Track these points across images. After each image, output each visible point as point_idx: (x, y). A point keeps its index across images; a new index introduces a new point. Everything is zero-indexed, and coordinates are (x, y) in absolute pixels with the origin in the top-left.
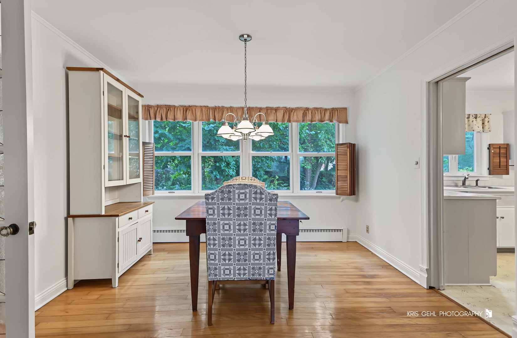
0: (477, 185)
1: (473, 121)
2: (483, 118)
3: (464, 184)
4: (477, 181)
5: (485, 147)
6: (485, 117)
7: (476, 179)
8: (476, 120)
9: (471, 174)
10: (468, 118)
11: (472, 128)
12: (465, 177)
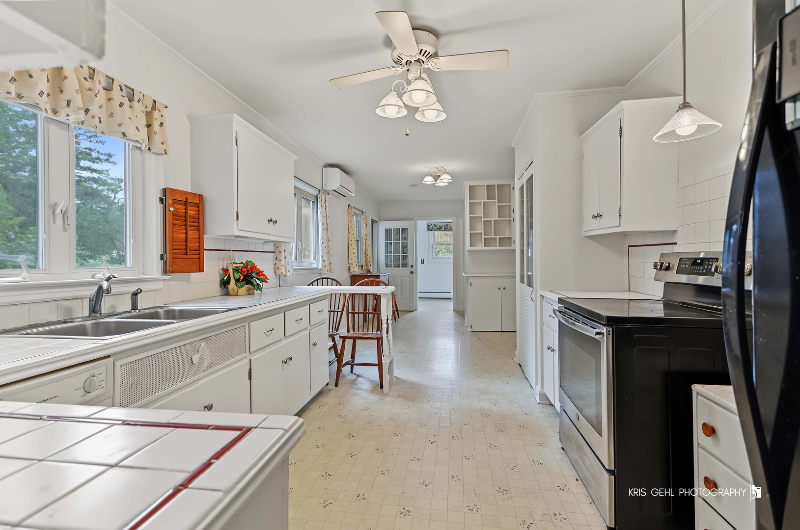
0: (134, 307)
1: (121, 105)
2: (149, 109)
3: (94, 309)
4: (135, 294)
5: (154, 195)
6: (154, 108)
7: (133, 288)
8: (131, 107)
9: (119, 273)
10: (108, 89)
11: (120, 125)
12: (101, 288)
